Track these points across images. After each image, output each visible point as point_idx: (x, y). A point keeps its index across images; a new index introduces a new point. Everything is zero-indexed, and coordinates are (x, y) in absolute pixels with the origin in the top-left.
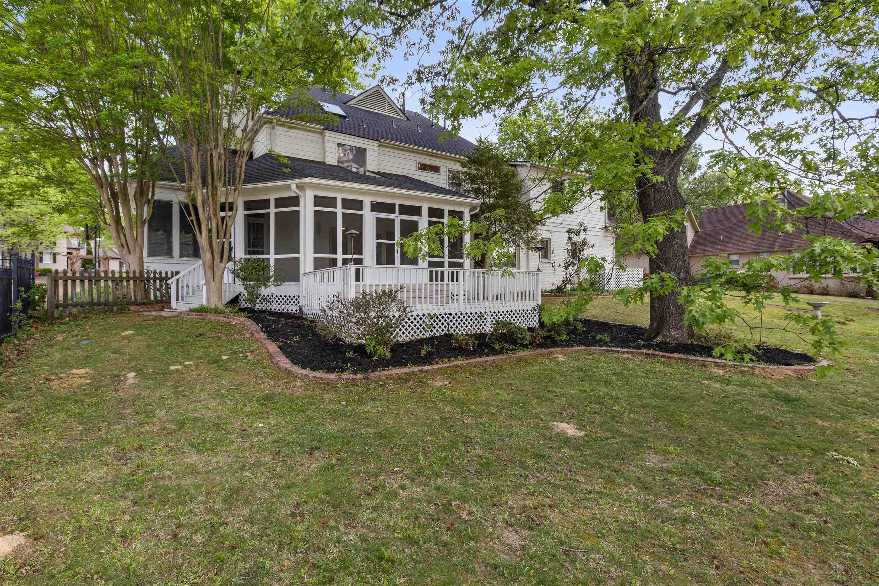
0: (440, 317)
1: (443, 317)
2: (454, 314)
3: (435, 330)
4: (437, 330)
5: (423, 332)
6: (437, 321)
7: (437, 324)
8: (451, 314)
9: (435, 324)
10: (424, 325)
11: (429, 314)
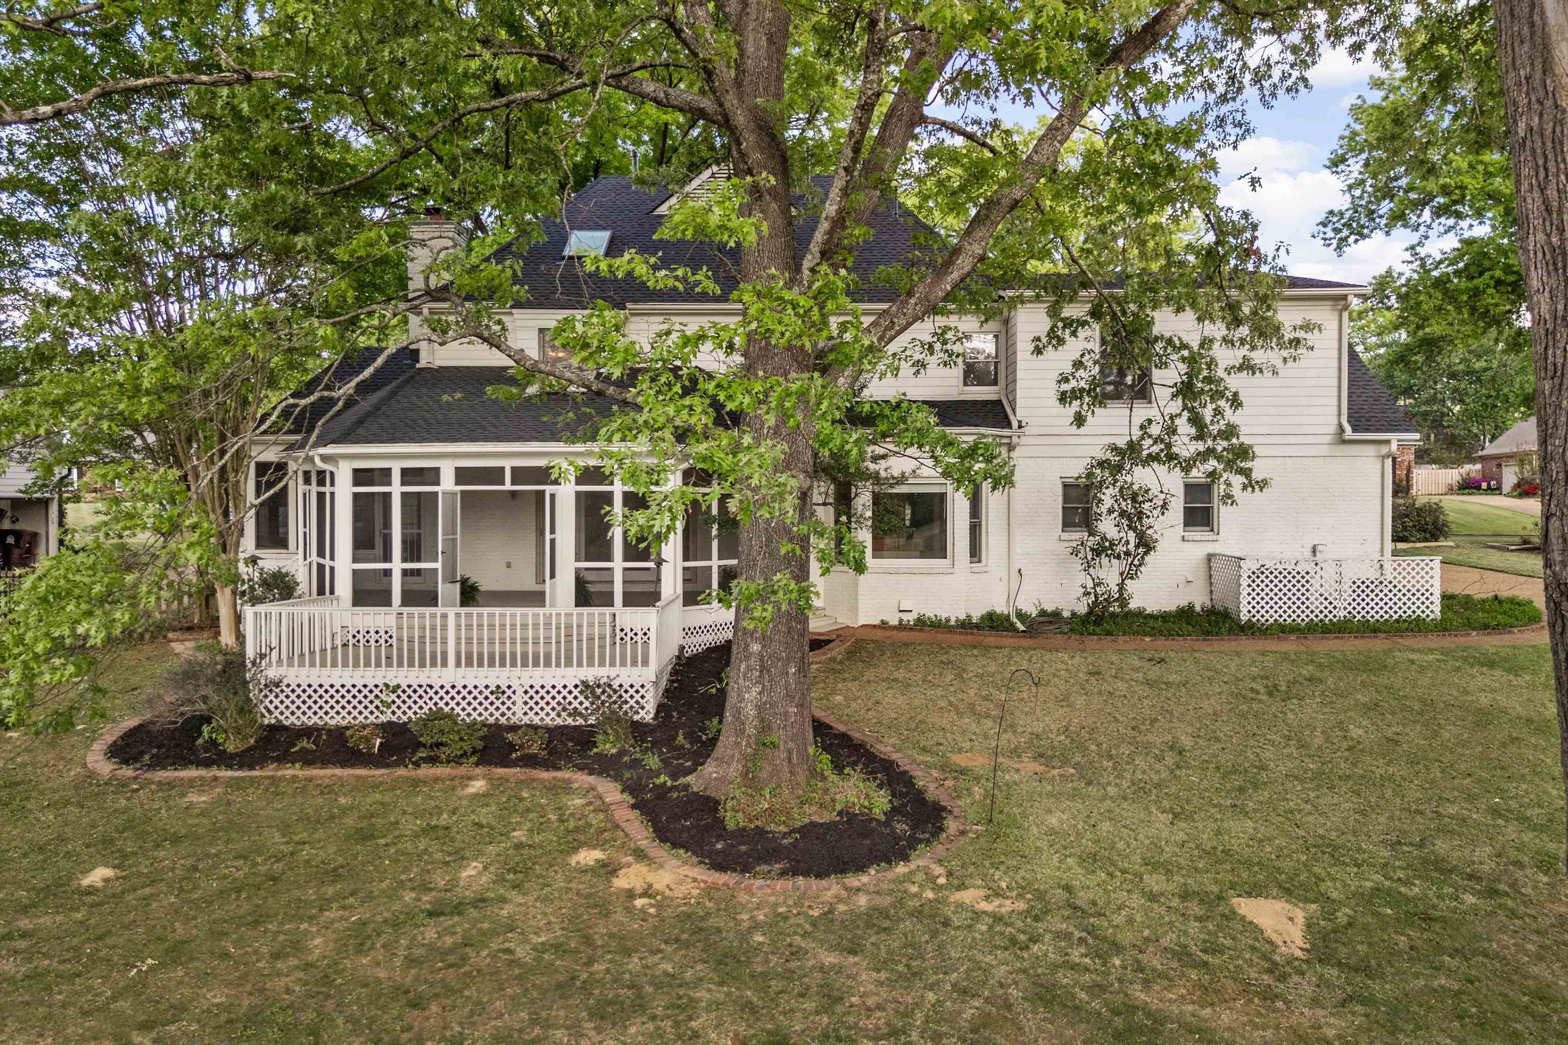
0: (409, 691)
1: (415, 691)
2: (437, 688)
3: (399, 713)
4: (404, 713)
5: (377, 713)
6: (404, 697)
7: (404, 702)
8: (431, 687)
9: (399, 702)
10: (377, 702)
11: (387, 685)
